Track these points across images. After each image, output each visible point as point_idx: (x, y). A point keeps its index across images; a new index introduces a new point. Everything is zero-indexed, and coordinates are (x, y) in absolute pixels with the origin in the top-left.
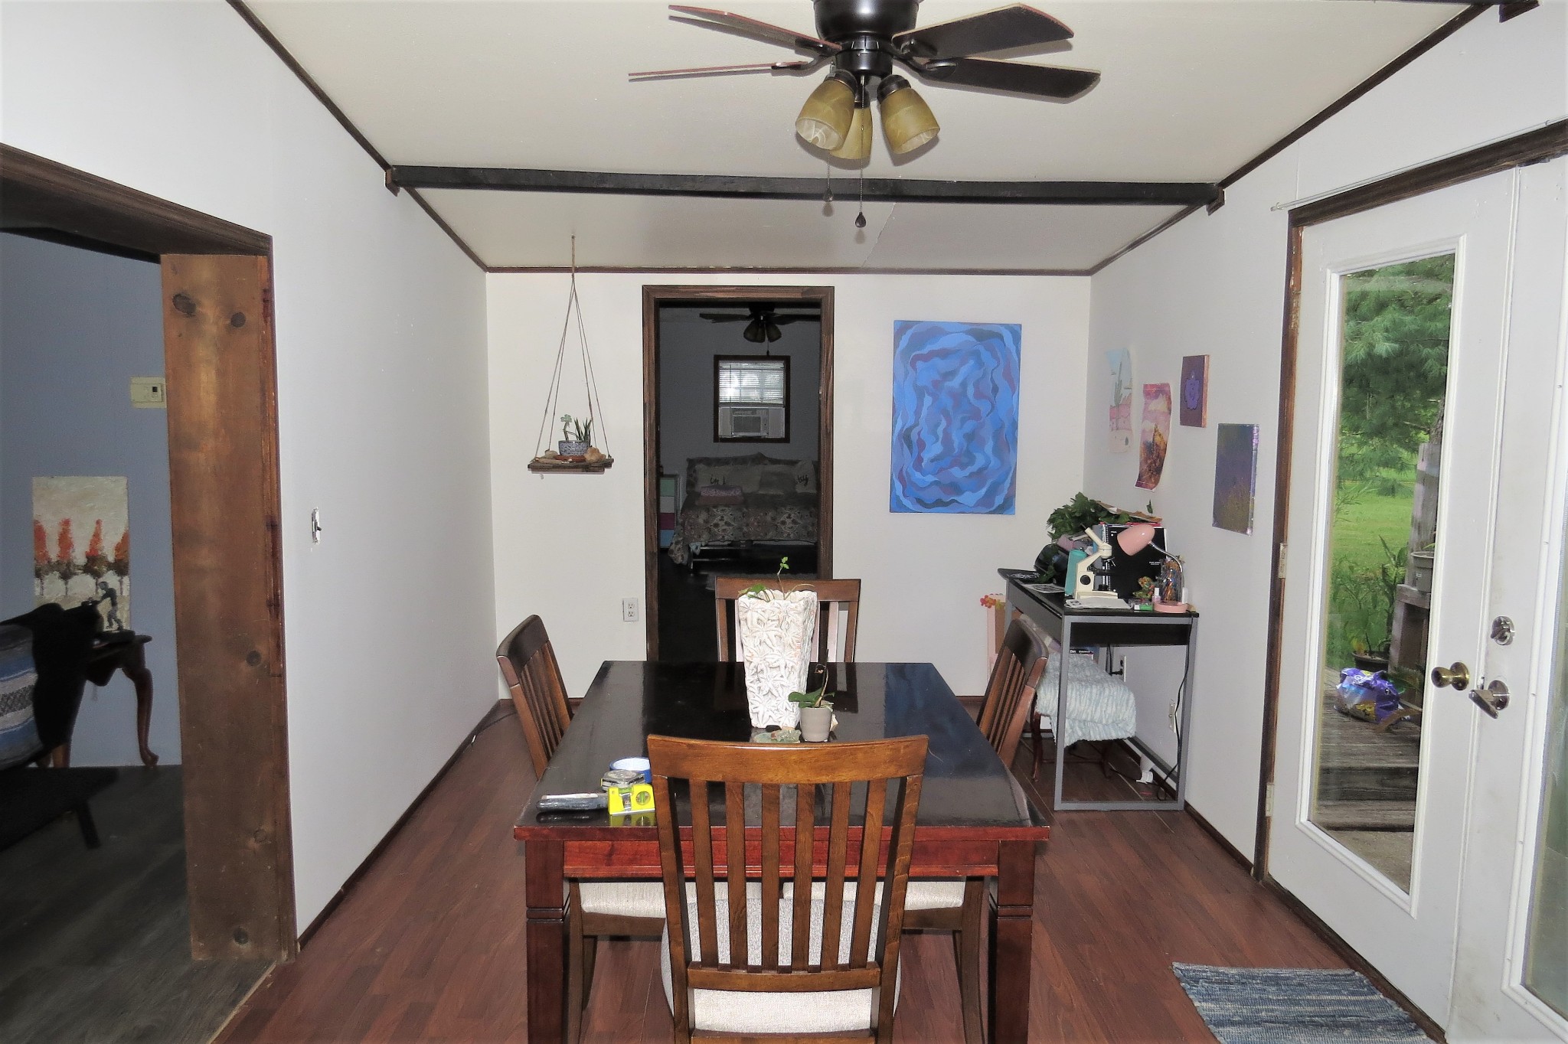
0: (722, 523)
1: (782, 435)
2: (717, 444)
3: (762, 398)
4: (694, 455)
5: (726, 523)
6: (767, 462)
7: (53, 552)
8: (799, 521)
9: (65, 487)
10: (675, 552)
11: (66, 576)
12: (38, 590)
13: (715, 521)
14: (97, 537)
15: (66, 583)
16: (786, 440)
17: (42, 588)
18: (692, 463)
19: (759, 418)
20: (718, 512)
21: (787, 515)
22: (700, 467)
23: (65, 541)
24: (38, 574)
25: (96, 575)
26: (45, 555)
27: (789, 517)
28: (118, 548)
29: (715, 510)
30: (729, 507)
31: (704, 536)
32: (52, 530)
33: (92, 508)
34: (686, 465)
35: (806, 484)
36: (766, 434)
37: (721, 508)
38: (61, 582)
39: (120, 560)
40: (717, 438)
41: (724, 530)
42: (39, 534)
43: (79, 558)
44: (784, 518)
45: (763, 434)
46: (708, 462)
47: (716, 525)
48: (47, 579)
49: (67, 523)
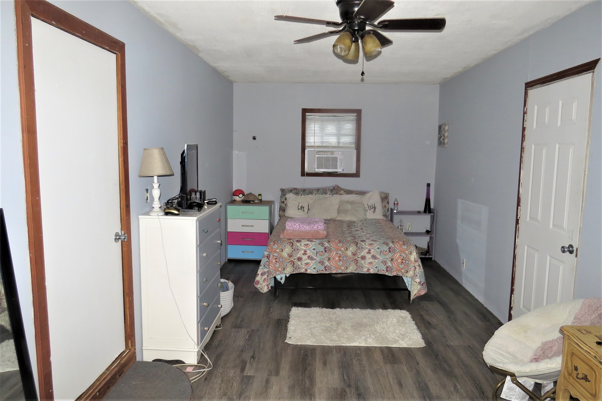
0: (305, 257)
1: (354, 171)
2: (303, 177)
3: (339, 143)
4: (287, 186)
5: (309, 257)
6: (342, 192)
8: (378, 256)
10: (261, 282)
13: (298, 255)
16: (357, 175)
18: (284, 192)
19: (337, 158)
20: (301, 246)
21: (367, 250)
22: (290, 196)
27: (369, 252)
29: (298, 244)
30: (312, 241)
31: (288, 269)
34: (280, 193)
35: (374, 212)
36: (342, 171)
37: (304, 242)
40: (303, 174)
41: (307, 264)
44: (364, 253)
45: (339, 170)
46: (296, 191)
47: (300, 259)
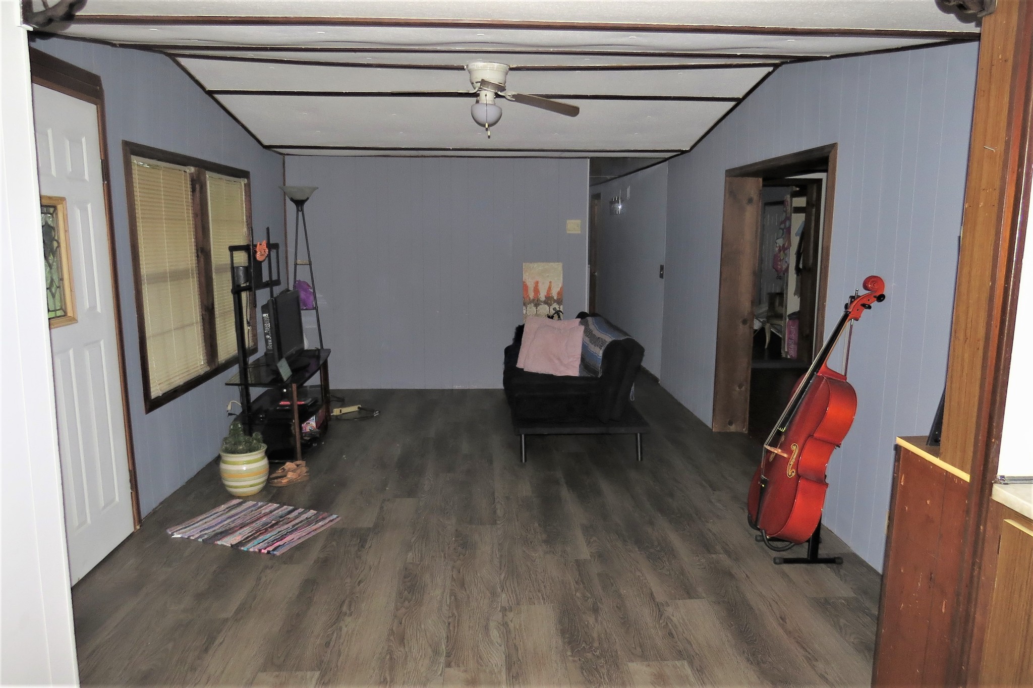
7: (531, 295)
9: (538, 267)
11: (536, 305)
12: (524, 311)
14: (550, 289)
15: (537, 308)
17: (526, 311)
23: (536, 291)
24: (524, 304)
25: (550, 305)
26: (528, 296)
28: (559, 293)
32: (531, 285)
33: (548, 276)
38: (534, 308)
39: (560, 299)
42: (525, 288)
43: (542, 298)
48: (529, 306)
49: (537, 283)
